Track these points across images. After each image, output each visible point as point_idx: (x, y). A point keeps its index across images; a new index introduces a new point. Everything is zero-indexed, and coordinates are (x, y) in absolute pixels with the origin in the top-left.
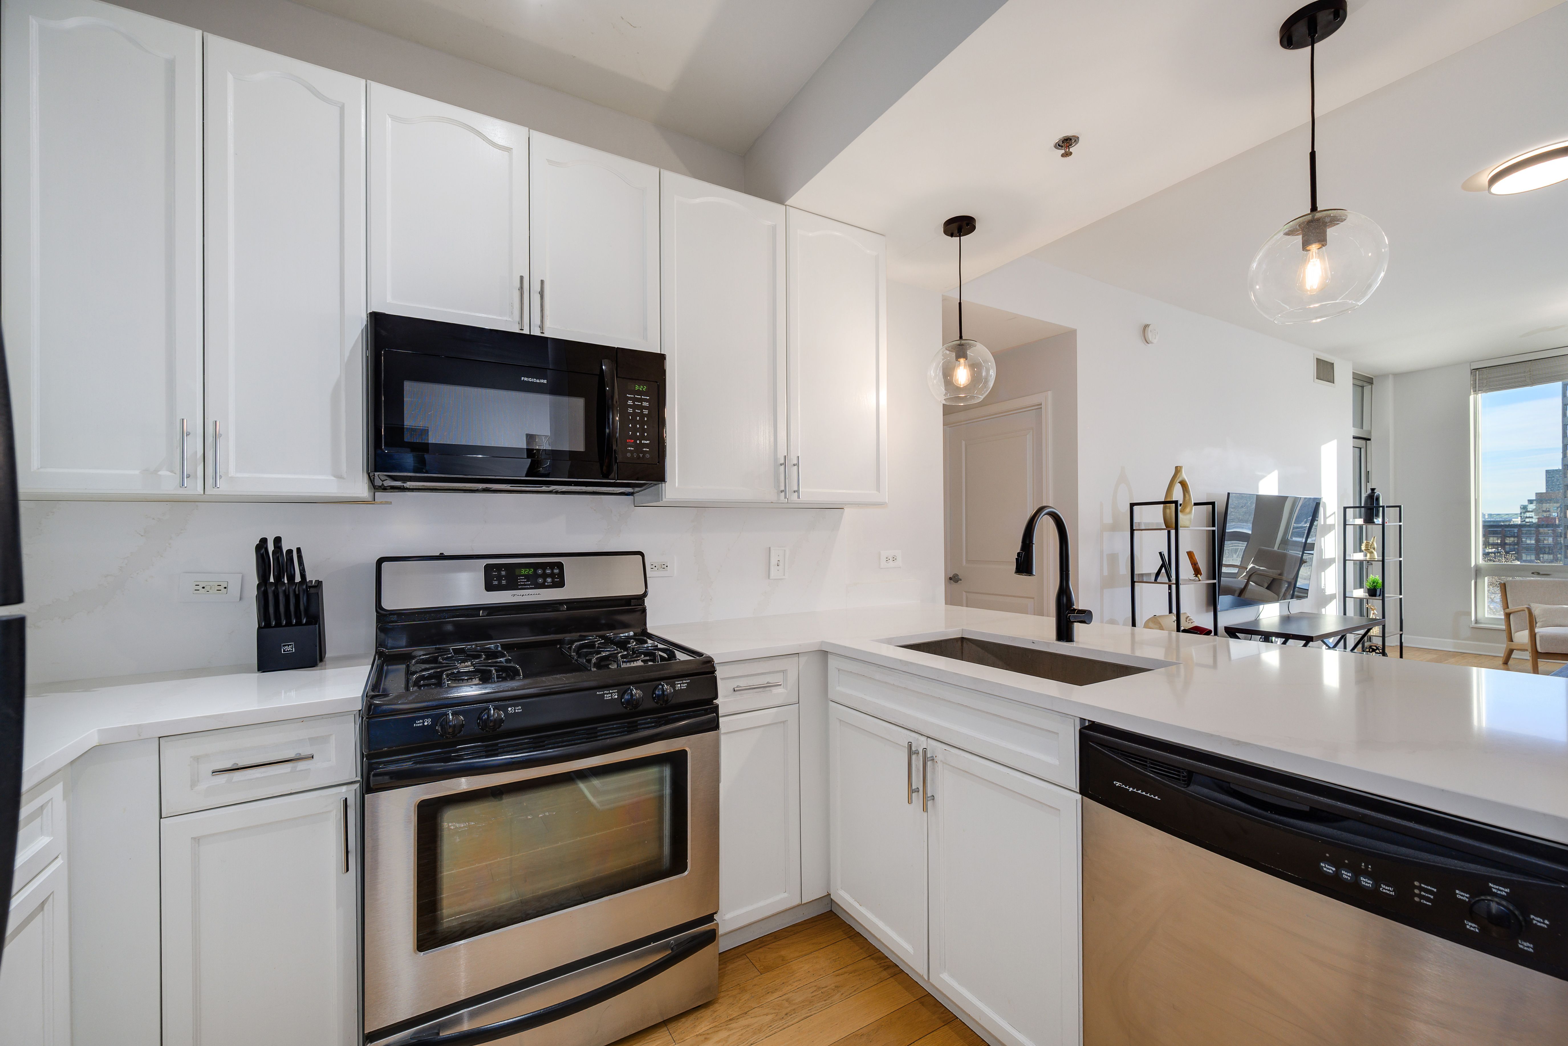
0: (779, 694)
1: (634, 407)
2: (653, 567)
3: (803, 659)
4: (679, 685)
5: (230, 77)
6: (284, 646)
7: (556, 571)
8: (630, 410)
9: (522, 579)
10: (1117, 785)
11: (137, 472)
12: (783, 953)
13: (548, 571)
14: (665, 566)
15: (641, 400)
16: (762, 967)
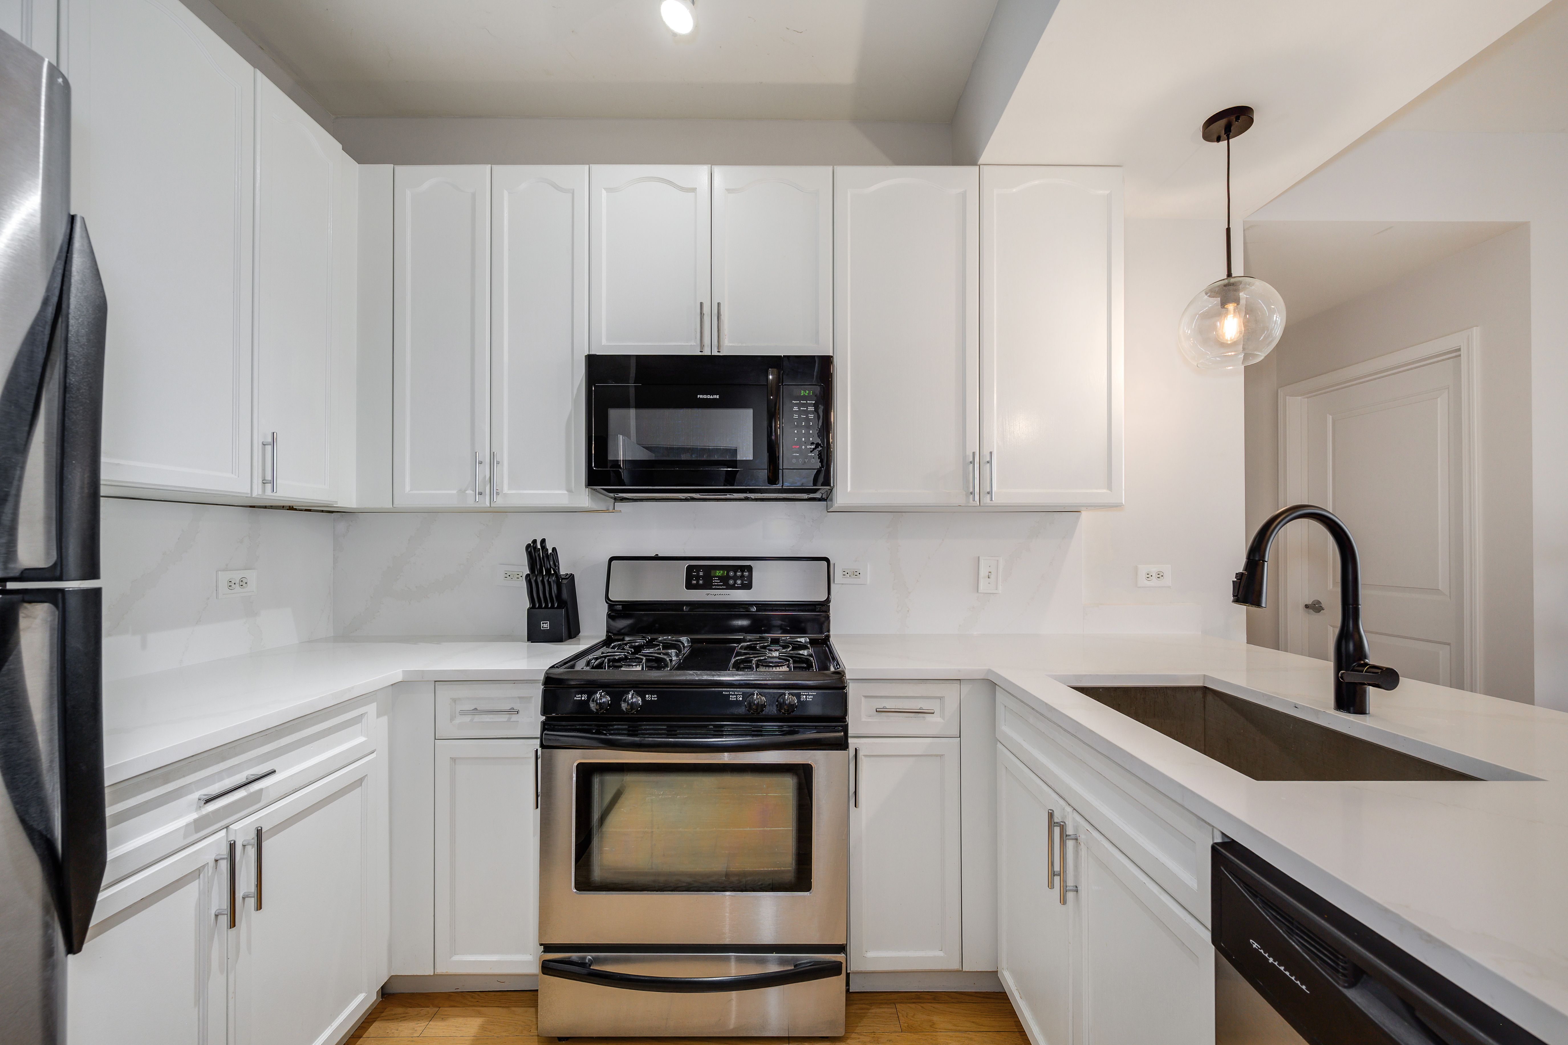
0: (934, 723)
1: (800, 412)
2: (845, 573)
3: (966, 689)
4: (804, 697)
5: (506, 193)
6: (543, 623)
7: (746, 574)
8: (796, 416)
9: (716, 580)
10: (1254, 946)
11: (455, 492)
12: (935, 1018)
13: (739, 574)
14: (857, 574)
15: (806, 405)
16: (906, 1025)
